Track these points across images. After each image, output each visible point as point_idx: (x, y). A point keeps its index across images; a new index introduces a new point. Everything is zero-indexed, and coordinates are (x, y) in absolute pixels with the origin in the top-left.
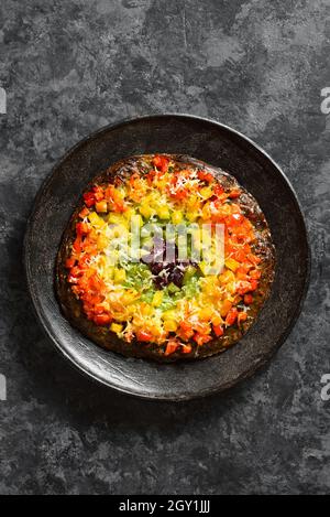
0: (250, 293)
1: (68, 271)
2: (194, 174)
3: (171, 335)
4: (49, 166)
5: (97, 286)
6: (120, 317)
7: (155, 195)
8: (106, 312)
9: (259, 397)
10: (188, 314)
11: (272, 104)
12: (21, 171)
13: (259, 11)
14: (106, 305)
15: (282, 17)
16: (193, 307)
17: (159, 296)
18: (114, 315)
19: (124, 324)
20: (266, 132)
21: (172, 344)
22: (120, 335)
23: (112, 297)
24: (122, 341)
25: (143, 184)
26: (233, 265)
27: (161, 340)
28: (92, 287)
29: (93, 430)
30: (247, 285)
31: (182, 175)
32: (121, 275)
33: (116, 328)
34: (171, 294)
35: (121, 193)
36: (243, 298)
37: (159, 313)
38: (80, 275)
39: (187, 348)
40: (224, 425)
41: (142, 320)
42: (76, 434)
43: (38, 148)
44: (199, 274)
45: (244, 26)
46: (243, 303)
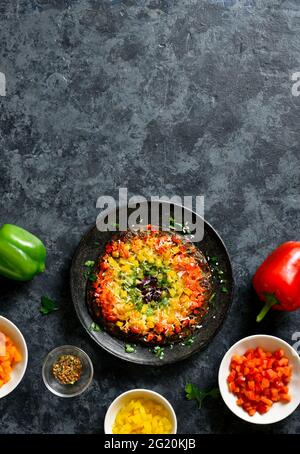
0: (197, 308)
1: (94, 290)
2: (169, 239)
3: (151, 330)
4: (85, 228)
5: (110, 299)
6: (122, 318)
7: (146, 249)
8: (114, 315)
9: (202, 364)
10: (161, 318)
11: (214, 196)
12: (69, 230)
13: (208, 142)
14: (114, 311)
15: (221, 146)
16: (164, 315)
17: (145, 308)
18: (119, 317)
19: (124, 322)
20: (210, 212)
21: (151, 335)
22: (122, 328)
23: (118, 307)
24: (122, 332)
25: (140, 242)
26: (188, 292)
27: (144, 333)
28: (108, 300)
29: (106, 380)
30: (196, 304)
31: (163, 239)
32: (124, 294)
33: (120, 324)
34: (152, 307)
35: (127, 247)
36: (193, 312)
37: (144, 317)
38: (101, 293)
39: (160, 338)
40: (182, 380)
41: (134, 320)
42: (96, 383)
43: (80, 217)
44: (169, 296)
45: (199, 151)
46: (193, 314)
